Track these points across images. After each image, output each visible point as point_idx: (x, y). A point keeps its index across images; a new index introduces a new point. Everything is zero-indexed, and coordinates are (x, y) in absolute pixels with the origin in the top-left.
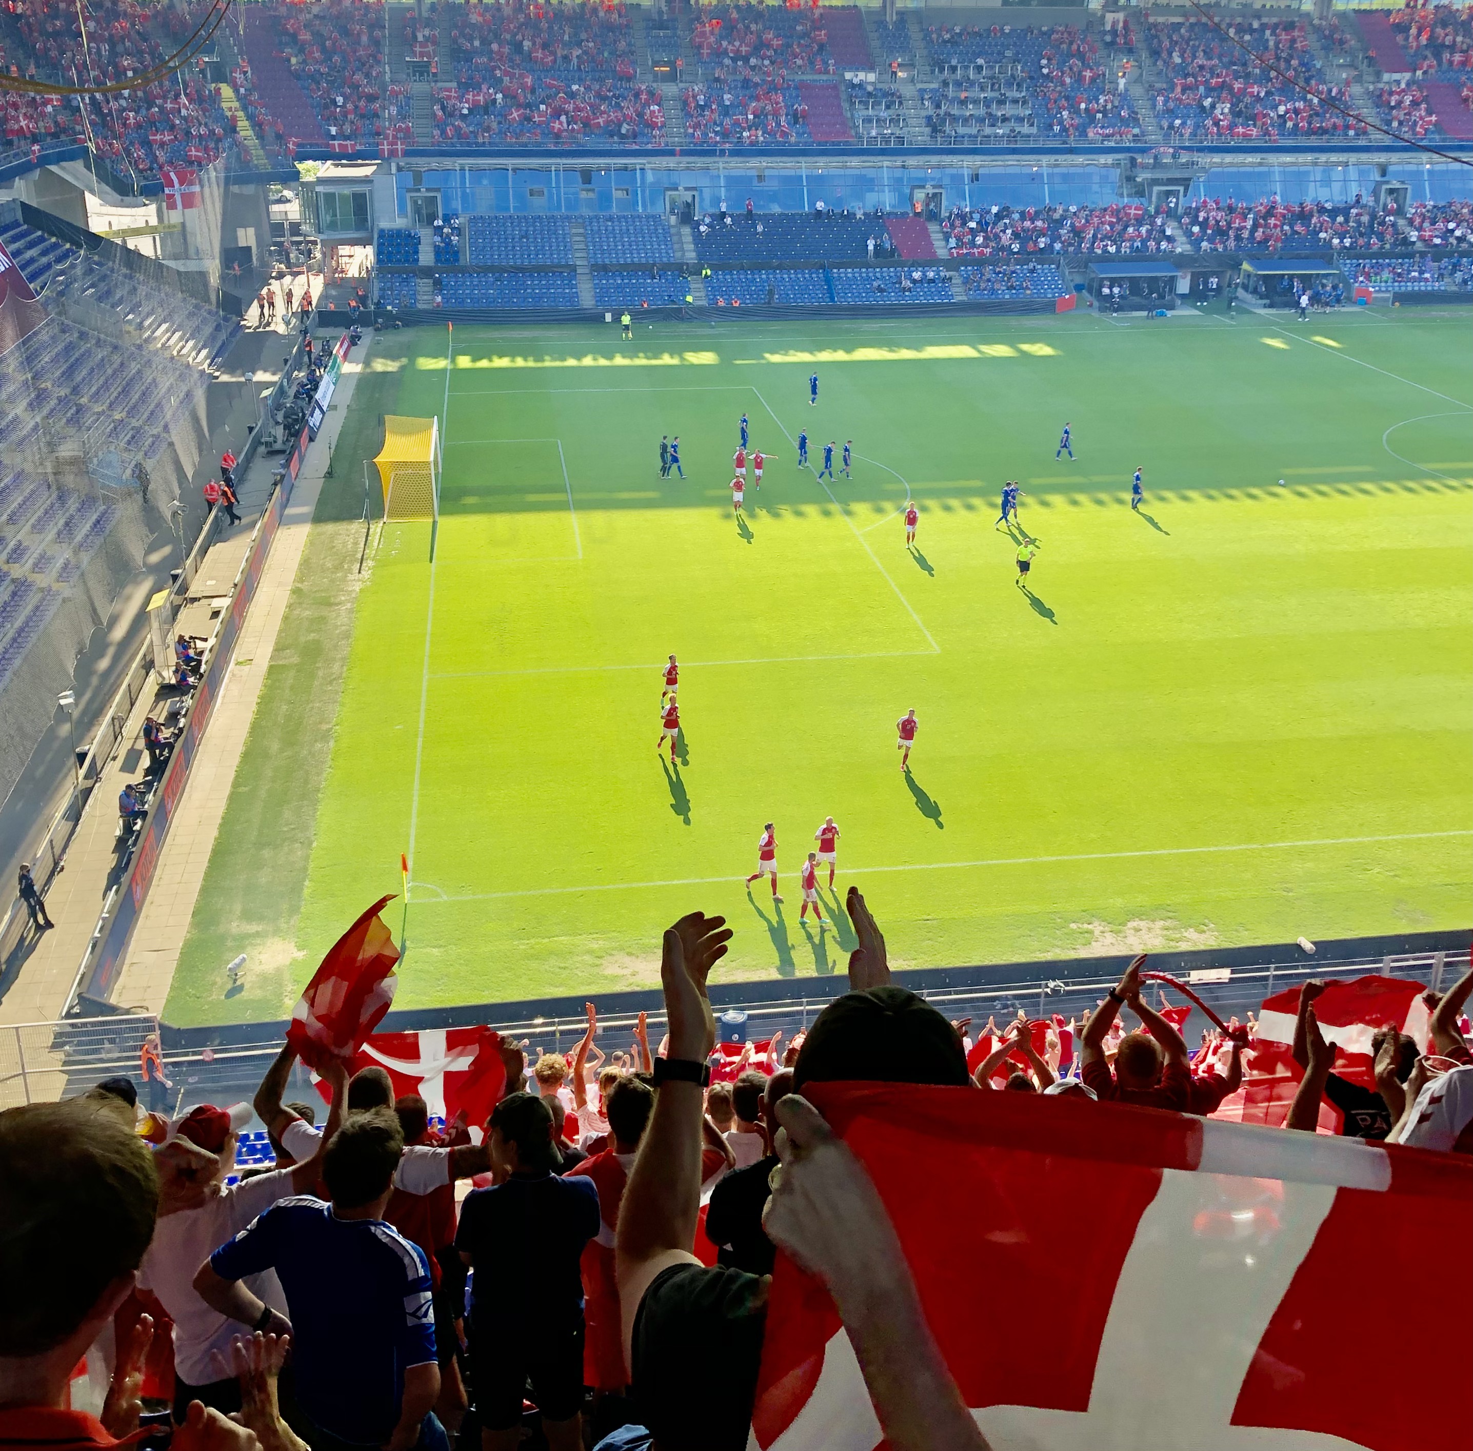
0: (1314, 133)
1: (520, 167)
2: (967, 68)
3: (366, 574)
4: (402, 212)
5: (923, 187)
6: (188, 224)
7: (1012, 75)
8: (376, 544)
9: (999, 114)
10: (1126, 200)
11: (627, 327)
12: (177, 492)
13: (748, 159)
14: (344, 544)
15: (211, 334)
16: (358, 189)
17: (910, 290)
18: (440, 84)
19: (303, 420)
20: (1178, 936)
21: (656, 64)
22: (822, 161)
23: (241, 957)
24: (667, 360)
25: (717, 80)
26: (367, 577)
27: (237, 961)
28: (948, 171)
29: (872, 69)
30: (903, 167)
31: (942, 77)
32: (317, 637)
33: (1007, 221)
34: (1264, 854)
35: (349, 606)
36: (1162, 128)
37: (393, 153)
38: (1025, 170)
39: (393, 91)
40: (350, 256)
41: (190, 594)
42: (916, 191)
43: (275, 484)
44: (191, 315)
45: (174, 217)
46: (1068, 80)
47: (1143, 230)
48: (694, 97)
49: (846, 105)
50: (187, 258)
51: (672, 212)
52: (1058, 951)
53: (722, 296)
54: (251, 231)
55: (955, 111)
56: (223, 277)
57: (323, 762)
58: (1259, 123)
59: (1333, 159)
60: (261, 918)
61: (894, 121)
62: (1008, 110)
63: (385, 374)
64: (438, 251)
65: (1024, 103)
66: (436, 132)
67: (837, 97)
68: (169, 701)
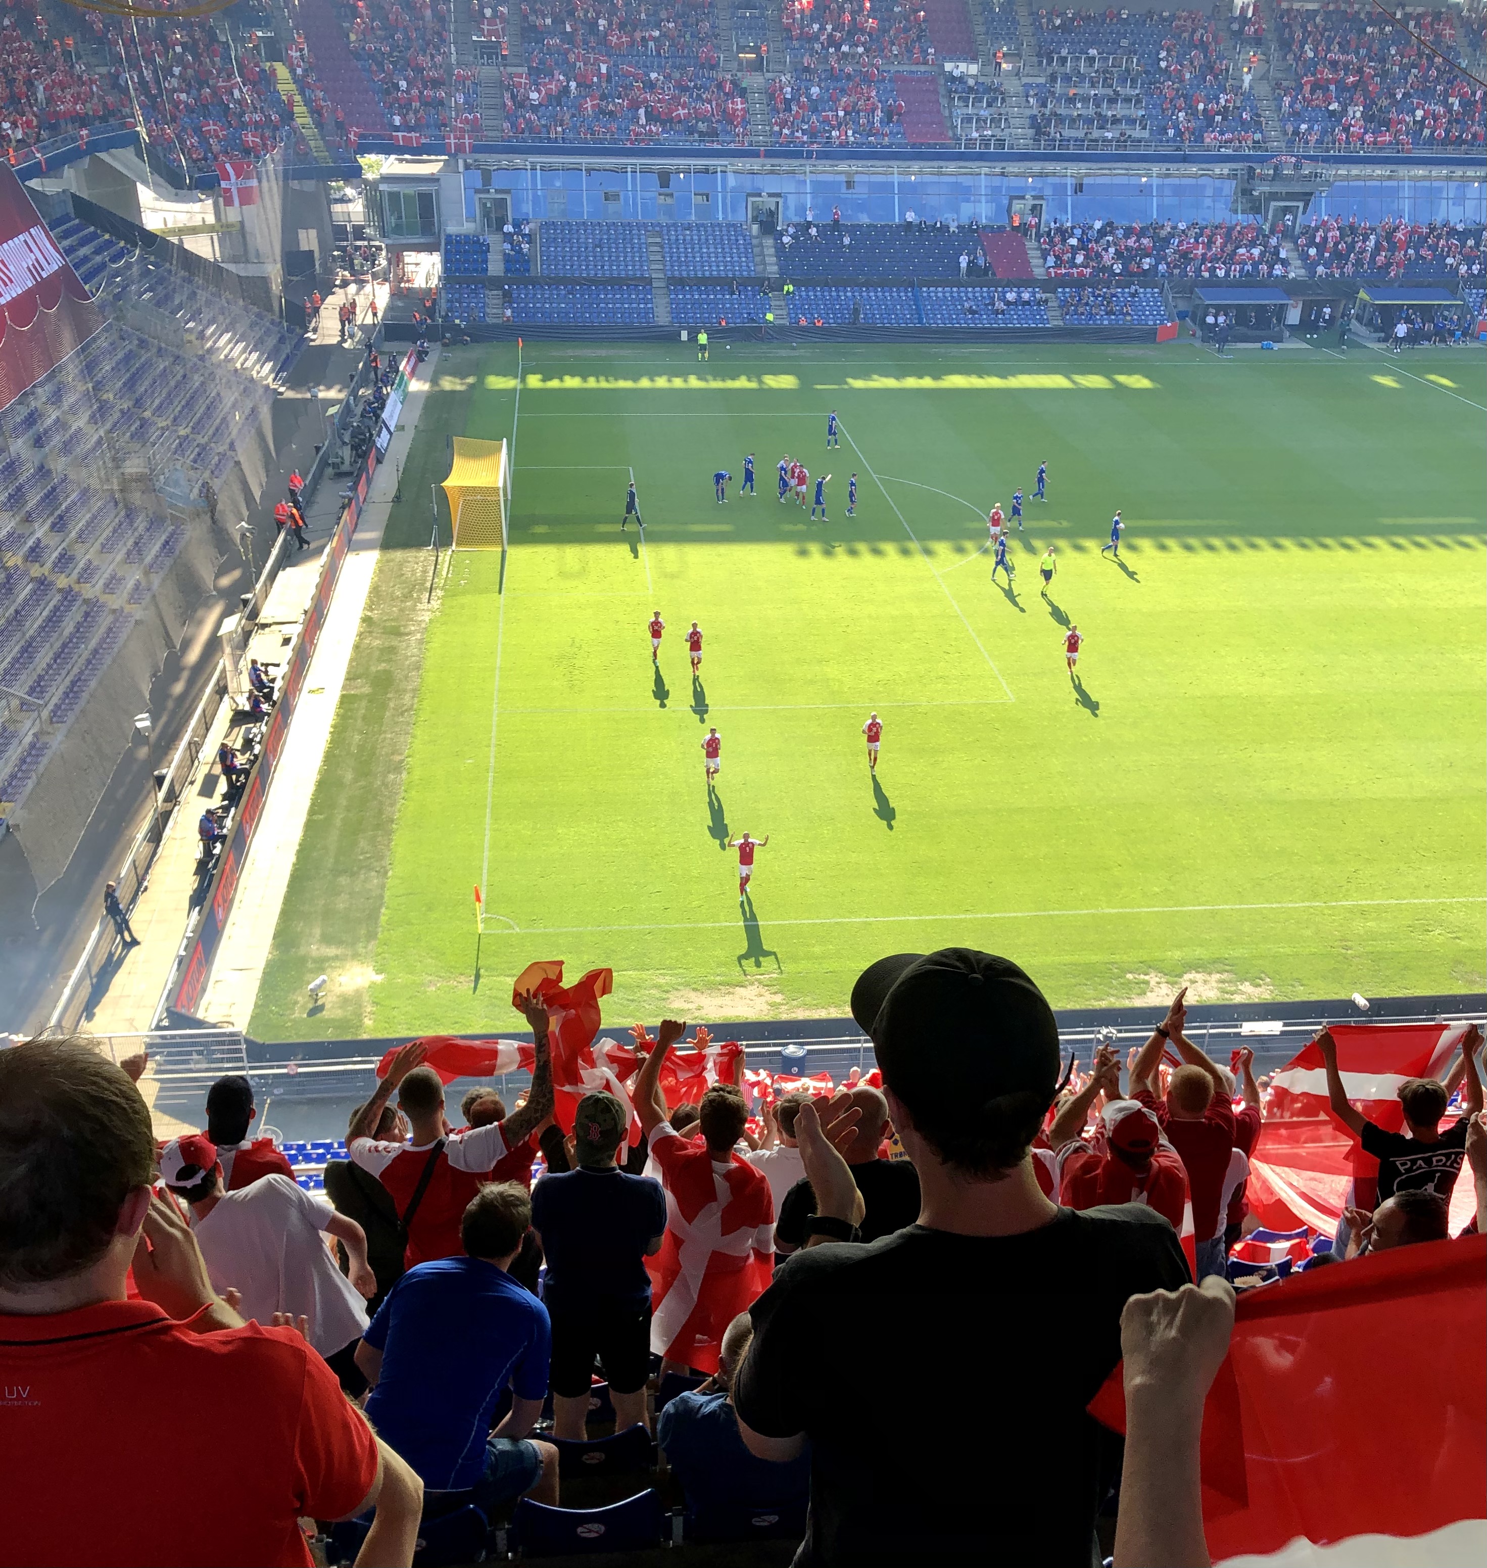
0: (1452, 143)
1: (596, 167)
2: (1078, 59)
3: (435, 604)
4: (471, 218)
5: (1023, 198)
6: (247, 224)
7: (1127, 70)
8: (444, 573)
9: (1110, 113)
10: (1240, 217)
11: (703, 348)
12: (246, 513)
13: (836, 162)
14: (413, 571)
15: (275, 346)
16: (424, 188)
17: (1003, 312)
18: (510, 69)
19: (370, 441)
20: (1233, 989)
21: (742, 49)
22: (916, 166)
23: (322, 977)
24: (742, 383)
25: (807, 69)
26: (436, 607)
27: (318, 982)
28: (1050, 180)
29: (974, 60)
30: (1003, 174)
31: (1050, 70)
32: (388, 667)
33: (1110, 238)
34: (1326, 912)
35: (418, 636)
36: (1285, 133)
37: (460, 148)
38: (1133, 181)
39: (459, 75)
40: (417, 264)
41: (262, 619)
42: (1015, 202)
43: (343, 507)
44: (252, 326)
45: (233, 214)
46: (1188, 76)
47: (1256, 252)
48: (781, 89)
49: (944, 102)
50: (247, 261)
51: (755, 219)
52: (1112, 999)
53: (804, 314)
54: (313, 233)
55: (1061, 111)
56: (286, 284)
57: (397, 794)
58: (1393, 130)
59: (1468, 174)
60: (340, 943)
61: (995, 121)
62: (1120, 110)
63: (453, 392)
64: (507, 259)
65: (1138, 101)
66: (506, 125)
67: (936, 92)
68: (244, 727)
